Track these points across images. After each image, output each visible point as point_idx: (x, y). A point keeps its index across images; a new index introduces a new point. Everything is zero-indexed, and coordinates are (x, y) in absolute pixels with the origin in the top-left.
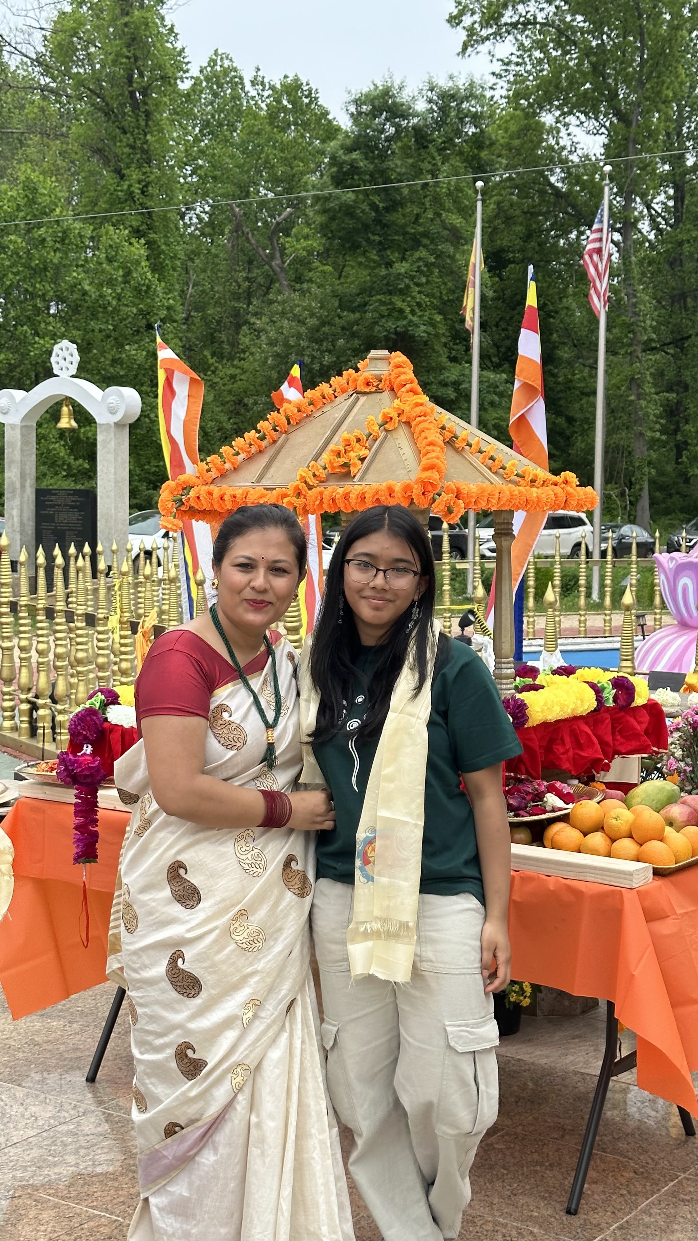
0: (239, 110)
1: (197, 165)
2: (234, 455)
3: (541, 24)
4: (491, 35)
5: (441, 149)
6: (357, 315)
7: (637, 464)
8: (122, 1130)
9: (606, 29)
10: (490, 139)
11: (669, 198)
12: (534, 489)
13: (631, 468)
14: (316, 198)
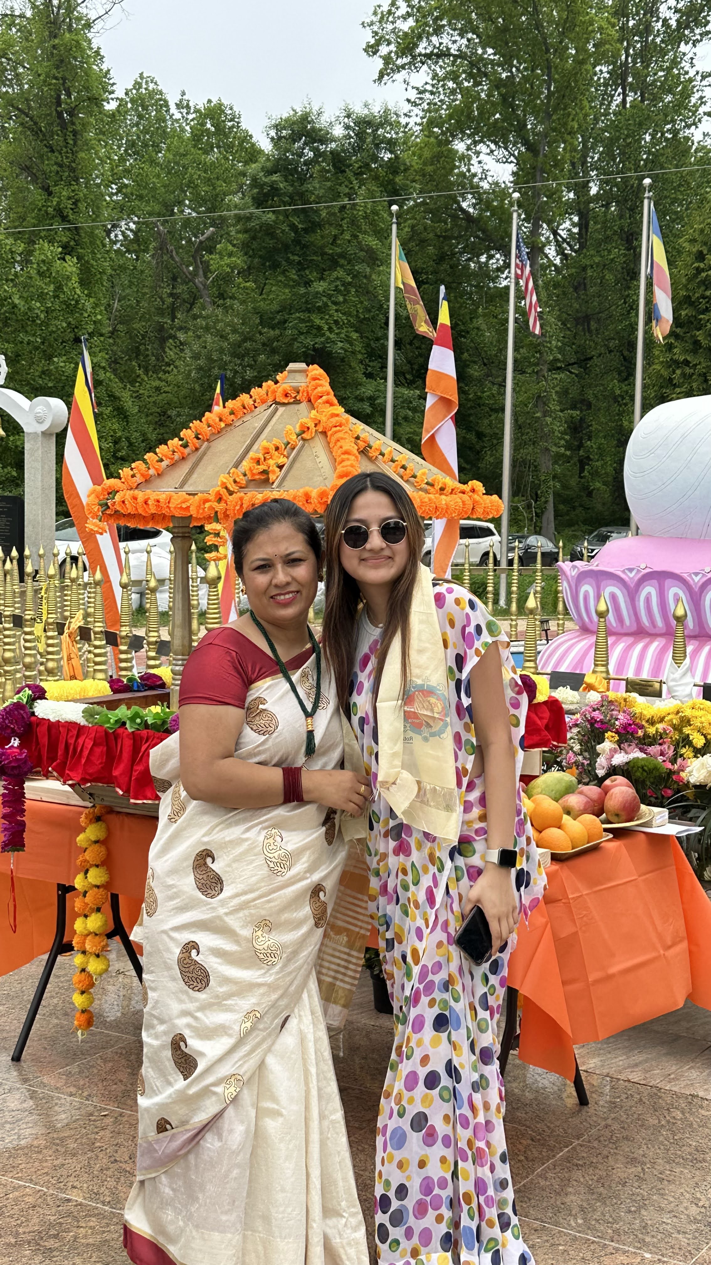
0: (164, 132)
1: (122, 183)
2: (158, 461)
3: (454, 56)
4: (405, 64)
5: (357, 174)
6: (277, 332)
7: (543, 478)
8: (46, 1106)
9: (515, 62)
10: (405, 164)
11: (574, 225)
12: (443, 497)
13: (536, 482)
14: (239, 218)
